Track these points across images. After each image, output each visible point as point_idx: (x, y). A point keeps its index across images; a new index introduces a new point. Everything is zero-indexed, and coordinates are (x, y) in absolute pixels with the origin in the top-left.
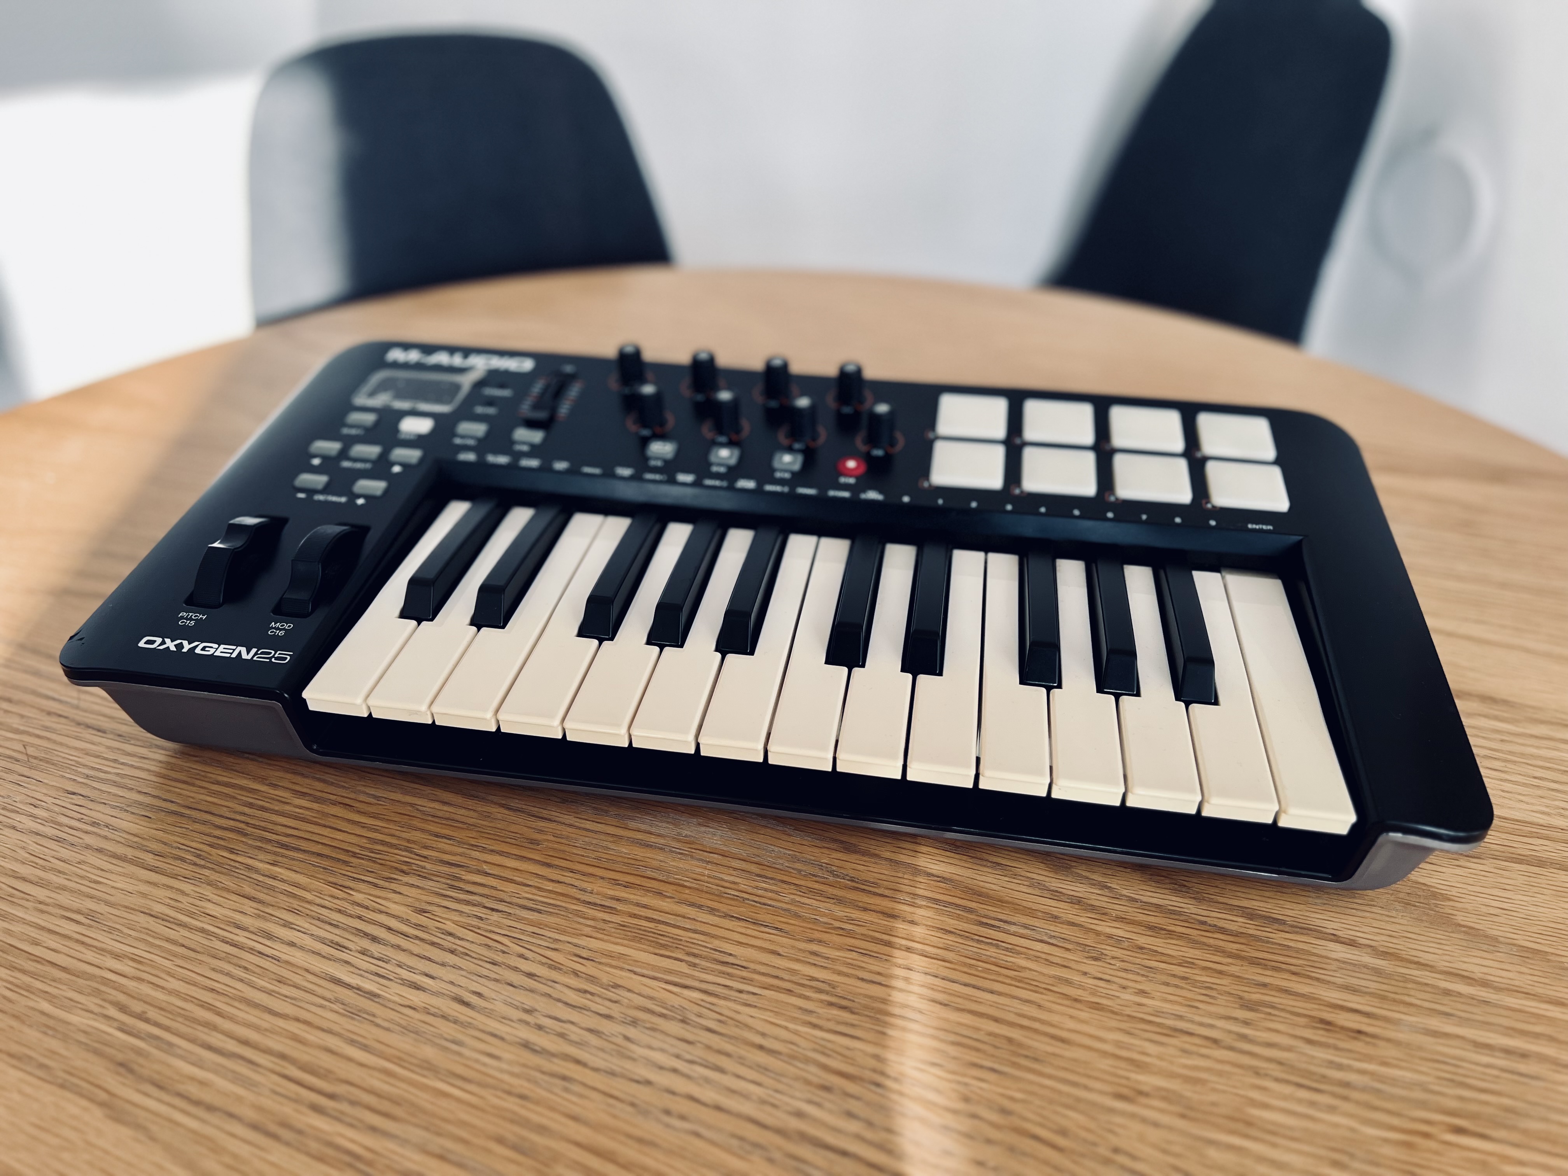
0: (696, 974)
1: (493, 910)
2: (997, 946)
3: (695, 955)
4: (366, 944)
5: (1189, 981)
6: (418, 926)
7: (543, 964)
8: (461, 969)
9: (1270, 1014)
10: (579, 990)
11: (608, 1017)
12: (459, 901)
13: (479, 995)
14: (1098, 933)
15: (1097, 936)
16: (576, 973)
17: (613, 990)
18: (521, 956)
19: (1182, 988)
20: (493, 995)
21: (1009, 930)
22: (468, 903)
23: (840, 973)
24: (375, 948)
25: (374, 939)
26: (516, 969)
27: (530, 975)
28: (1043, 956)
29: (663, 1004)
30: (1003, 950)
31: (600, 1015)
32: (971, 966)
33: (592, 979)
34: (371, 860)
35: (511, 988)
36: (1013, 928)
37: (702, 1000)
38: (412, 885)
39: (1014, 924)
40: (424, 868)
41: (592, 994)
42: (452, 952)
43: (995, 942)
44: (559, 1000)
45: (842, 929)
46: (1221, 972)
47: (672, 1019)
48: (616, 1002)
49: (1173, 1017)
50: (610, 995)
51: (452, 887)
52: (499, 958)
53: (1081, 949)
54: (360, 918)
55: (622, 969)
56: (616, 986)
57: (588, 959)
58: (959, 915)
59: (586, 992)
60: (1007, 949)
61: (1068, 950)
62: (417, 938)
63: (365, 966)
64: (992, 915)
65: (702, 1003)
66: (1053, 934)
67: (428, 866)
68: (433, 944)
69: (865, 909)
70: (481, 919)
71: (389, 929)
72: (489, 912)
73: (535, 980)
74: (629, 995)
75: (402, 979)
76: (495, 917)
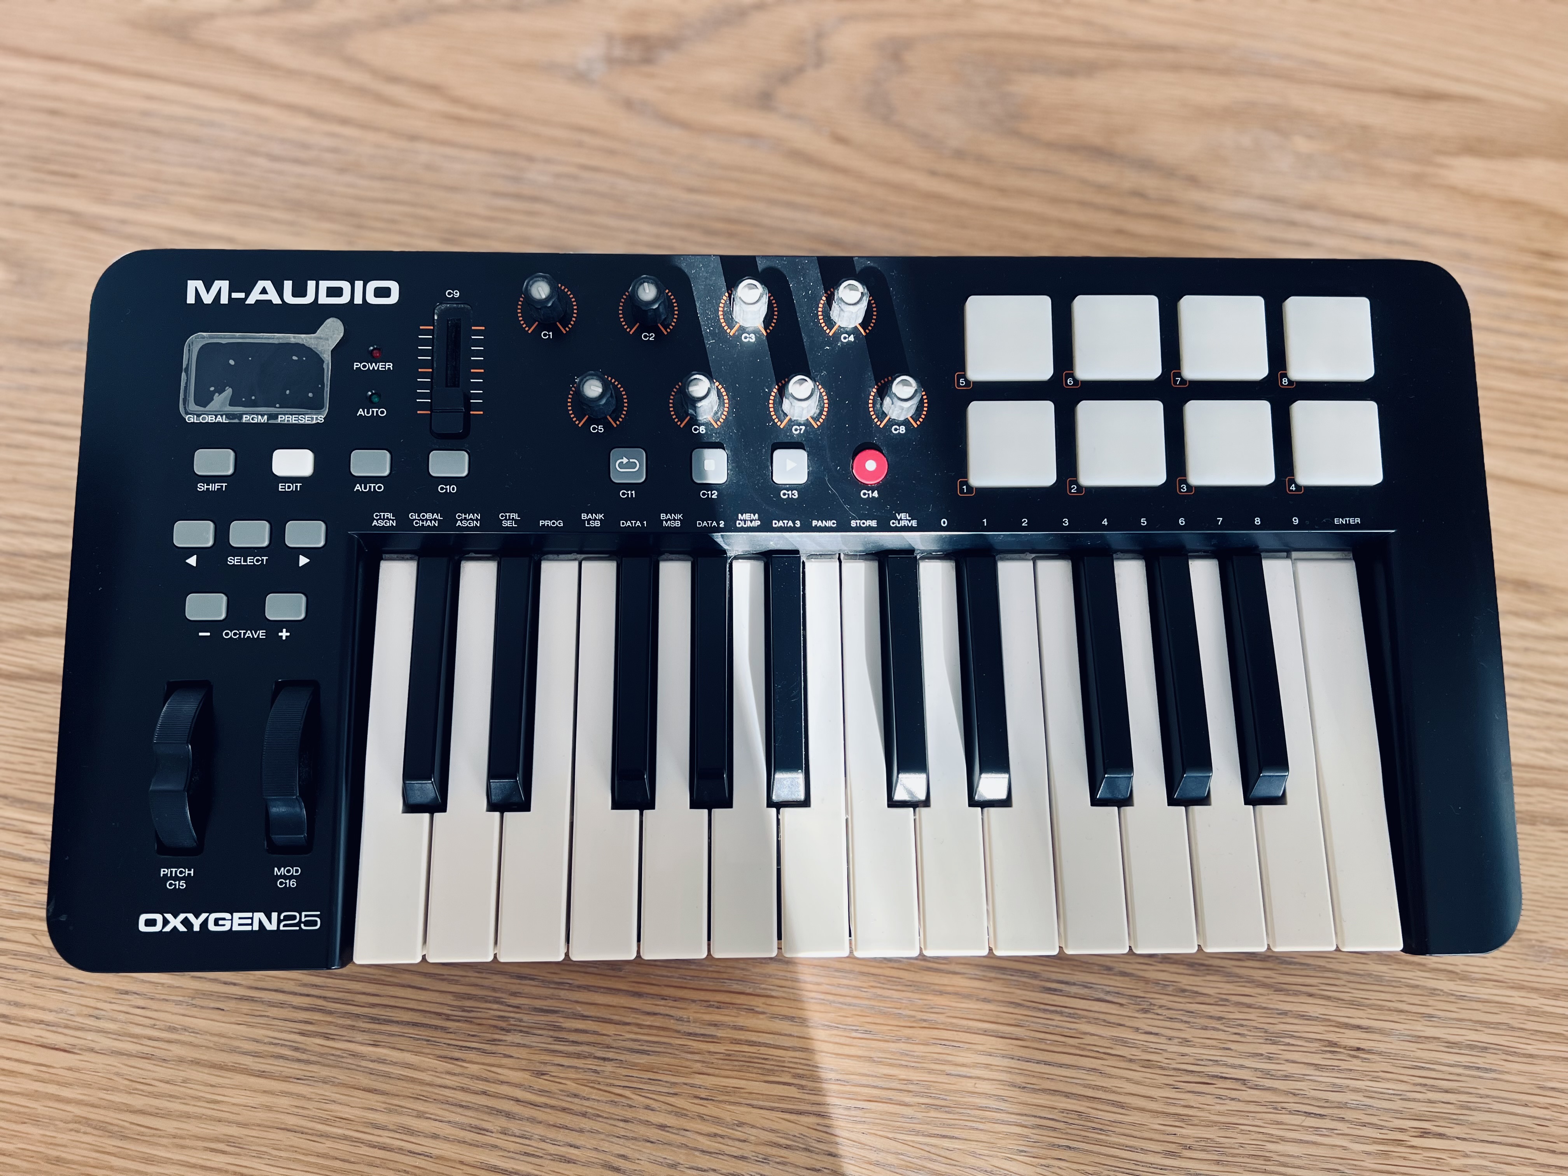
0: (807, 1097)
1: (604, 1059)
2: (1061, 1013)
3: (801, 1077)
4: (503, 1122)
5: (1224, 1021)
6: (542, 1092)
7: (670, 1112)
8: (598, 1132)
9: (1288, 1044)
10: (708, 1135)
11: (743, 1158)
12: (568, 1055)
13: (623, 1157)
14: (1147, 981)
15: (1146, 984)
16: (701, 1117)
17: (739, 1129)
18: (647, 1107)
19: (1218, 1030)
20: (637, 1156)
21: (1069, 992)
22: (578, 1056)
23: (931, 1071)
24: (514, 1126)
25: (509, 1115)
26: (648, 1123)
27: (662, 1127)
28: (1102, 1016)
29: (786, 1135)
30: (1067, 1017)
31: (735, 1157)
32: (1041, 1040)
33: (717, 1121)
34: (468, 1021)
35: (649, 1144)
36: (1073, 990)
37: (818, 1124)
38: (519, 1045)
39: (1074, 984)
40: (521, 1020)
41: (722, 1137)
42: (584, 1115)
43: (1059, 1009)
44: (696, 1149)
45: (925, 1021)
46: (1249, 1006)
47: (797, 1149)
48: (744, 1141)
49: (1211, 1063)
50: (738, 1135)
51: (558, 1039)
52: (629, 1114)
53: (1133, 1002)
54: (484, 1093)
55: (740, 1104)
56: (741, 1124)
57: (707, 1099)
58: (1025, 983)
59: (716, 1135)
60: (1070, 1015)
61: (1121, 1005)
62: (546, 1106)
63: (512, 1147)
64: (1054, 976)
65: (819, 1128)
66: (1108, 989)
67: (525, 1018)
68: (564, 1110)
69: (942, 993)
70: (595, 1071)
71: (517, 1100)
72: (601, 1062)
73: (668, 1132)
74: (754, 1131)
75: (551, 1155)
76: (609, 1067)
